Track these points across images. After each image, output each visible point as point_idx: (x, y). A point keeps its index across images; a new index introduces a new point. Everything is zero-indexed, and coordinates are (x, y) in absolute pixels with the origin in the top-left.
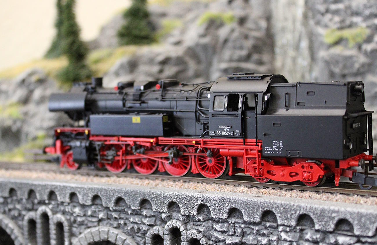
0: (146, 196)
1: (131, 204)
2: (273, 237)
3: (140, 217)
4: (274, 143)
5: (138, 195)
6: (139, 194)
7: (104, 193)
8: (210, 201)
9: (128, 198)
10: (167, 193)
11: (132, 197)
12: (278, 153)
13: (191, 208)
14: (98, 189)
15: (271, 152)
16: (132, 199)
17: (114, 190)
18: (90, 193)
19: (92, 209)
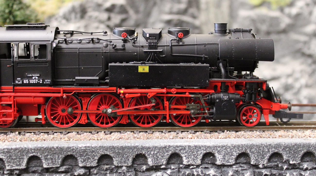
0: (311, 149)
1: (290, 158)
3: (297, 171)
5: (301, 149)
6: (302, 147)
7: (256, 149)
9: (288, 153)
11: (293, 151)
14: (247, 146)
16: (293, 153)
17: (270, 145)
18: (235, 151)
19: (234, 169)
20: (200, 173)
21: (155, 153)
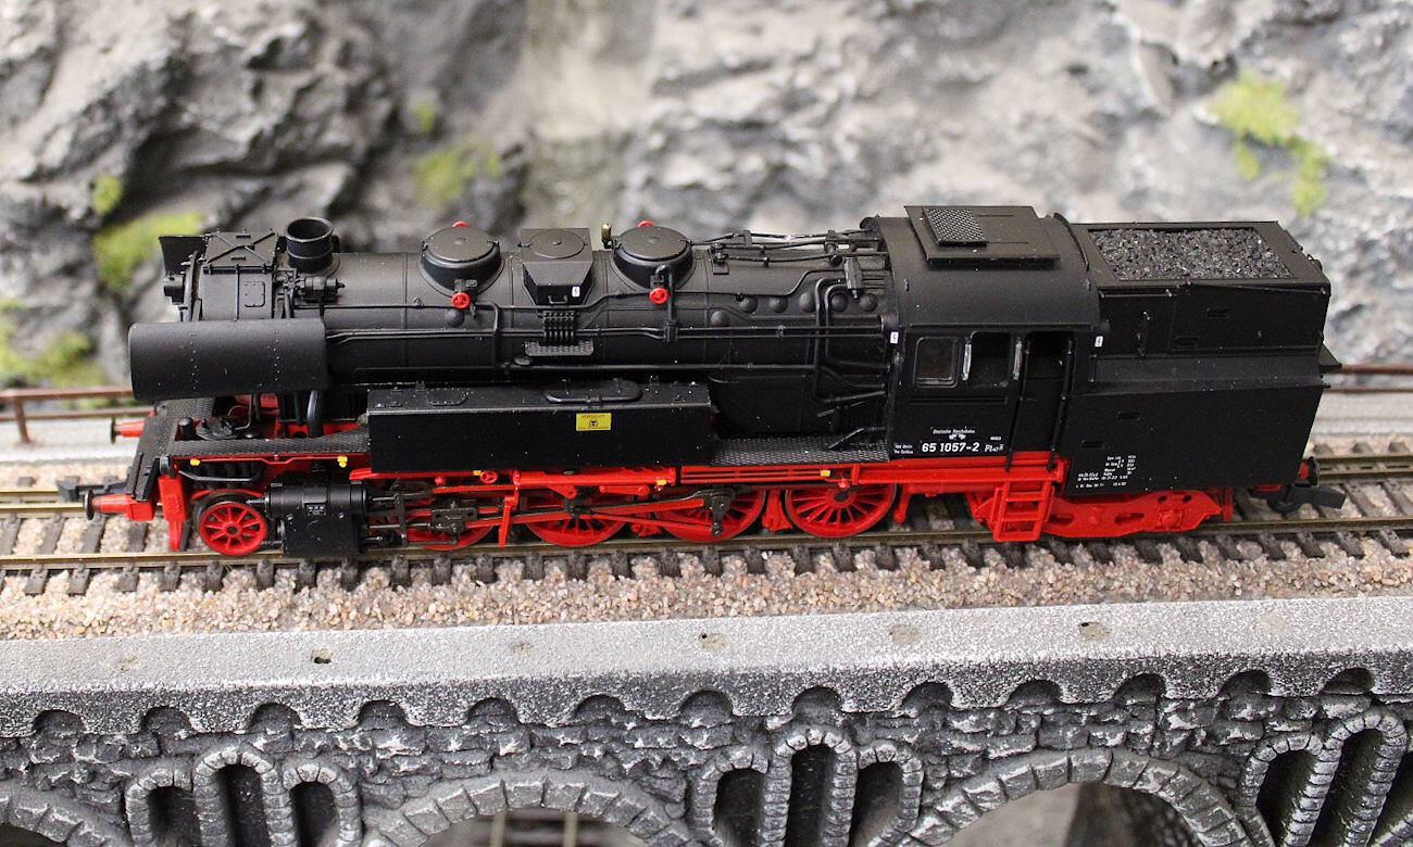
0: (714, 684)
1: (645, 707)
2: (1141, 727)
4: (1109, 462)
5: (682, 685)
6: (685, 681)
7: (532, 691)
8: (962, 674)
9: (639, 695)
10: (802, 671)
11: (653, 691)
12: (1115, 484)
13: (887, 697)
14: (502, 684)
15: (1096, 485)
16: (653, 695)
17: (577, 680)
18: (464, 697)
19: (465, 733)
20: (358, 745)
21: (208, 705)
